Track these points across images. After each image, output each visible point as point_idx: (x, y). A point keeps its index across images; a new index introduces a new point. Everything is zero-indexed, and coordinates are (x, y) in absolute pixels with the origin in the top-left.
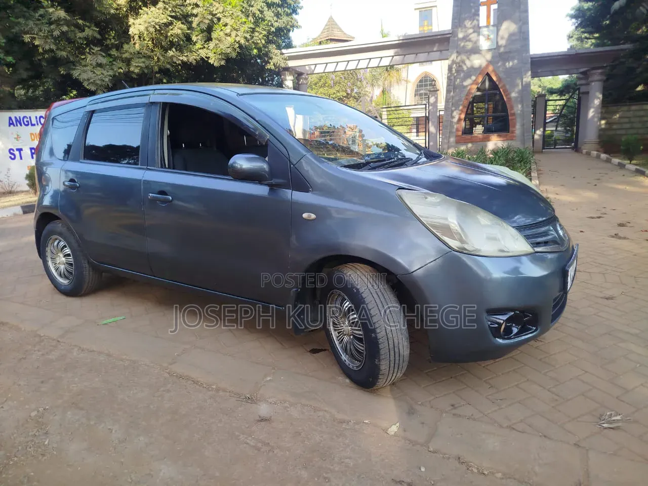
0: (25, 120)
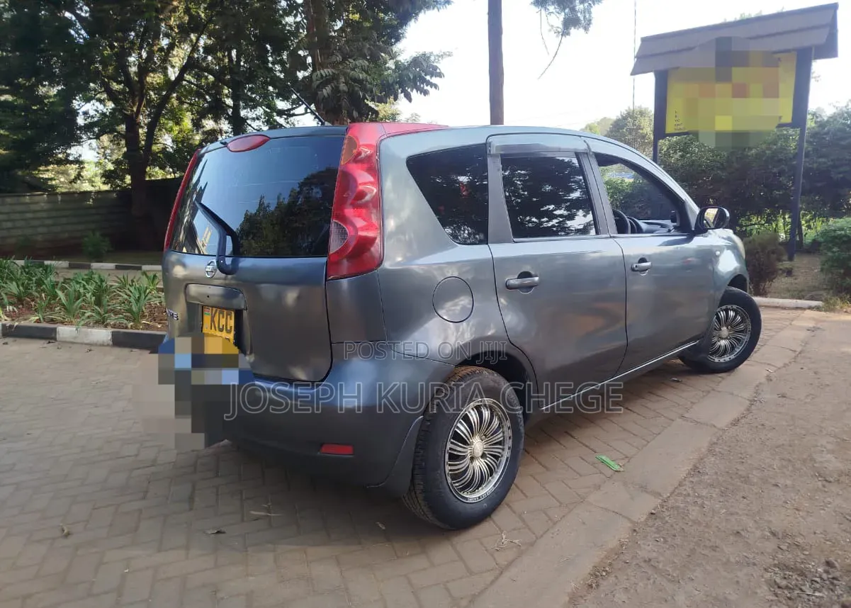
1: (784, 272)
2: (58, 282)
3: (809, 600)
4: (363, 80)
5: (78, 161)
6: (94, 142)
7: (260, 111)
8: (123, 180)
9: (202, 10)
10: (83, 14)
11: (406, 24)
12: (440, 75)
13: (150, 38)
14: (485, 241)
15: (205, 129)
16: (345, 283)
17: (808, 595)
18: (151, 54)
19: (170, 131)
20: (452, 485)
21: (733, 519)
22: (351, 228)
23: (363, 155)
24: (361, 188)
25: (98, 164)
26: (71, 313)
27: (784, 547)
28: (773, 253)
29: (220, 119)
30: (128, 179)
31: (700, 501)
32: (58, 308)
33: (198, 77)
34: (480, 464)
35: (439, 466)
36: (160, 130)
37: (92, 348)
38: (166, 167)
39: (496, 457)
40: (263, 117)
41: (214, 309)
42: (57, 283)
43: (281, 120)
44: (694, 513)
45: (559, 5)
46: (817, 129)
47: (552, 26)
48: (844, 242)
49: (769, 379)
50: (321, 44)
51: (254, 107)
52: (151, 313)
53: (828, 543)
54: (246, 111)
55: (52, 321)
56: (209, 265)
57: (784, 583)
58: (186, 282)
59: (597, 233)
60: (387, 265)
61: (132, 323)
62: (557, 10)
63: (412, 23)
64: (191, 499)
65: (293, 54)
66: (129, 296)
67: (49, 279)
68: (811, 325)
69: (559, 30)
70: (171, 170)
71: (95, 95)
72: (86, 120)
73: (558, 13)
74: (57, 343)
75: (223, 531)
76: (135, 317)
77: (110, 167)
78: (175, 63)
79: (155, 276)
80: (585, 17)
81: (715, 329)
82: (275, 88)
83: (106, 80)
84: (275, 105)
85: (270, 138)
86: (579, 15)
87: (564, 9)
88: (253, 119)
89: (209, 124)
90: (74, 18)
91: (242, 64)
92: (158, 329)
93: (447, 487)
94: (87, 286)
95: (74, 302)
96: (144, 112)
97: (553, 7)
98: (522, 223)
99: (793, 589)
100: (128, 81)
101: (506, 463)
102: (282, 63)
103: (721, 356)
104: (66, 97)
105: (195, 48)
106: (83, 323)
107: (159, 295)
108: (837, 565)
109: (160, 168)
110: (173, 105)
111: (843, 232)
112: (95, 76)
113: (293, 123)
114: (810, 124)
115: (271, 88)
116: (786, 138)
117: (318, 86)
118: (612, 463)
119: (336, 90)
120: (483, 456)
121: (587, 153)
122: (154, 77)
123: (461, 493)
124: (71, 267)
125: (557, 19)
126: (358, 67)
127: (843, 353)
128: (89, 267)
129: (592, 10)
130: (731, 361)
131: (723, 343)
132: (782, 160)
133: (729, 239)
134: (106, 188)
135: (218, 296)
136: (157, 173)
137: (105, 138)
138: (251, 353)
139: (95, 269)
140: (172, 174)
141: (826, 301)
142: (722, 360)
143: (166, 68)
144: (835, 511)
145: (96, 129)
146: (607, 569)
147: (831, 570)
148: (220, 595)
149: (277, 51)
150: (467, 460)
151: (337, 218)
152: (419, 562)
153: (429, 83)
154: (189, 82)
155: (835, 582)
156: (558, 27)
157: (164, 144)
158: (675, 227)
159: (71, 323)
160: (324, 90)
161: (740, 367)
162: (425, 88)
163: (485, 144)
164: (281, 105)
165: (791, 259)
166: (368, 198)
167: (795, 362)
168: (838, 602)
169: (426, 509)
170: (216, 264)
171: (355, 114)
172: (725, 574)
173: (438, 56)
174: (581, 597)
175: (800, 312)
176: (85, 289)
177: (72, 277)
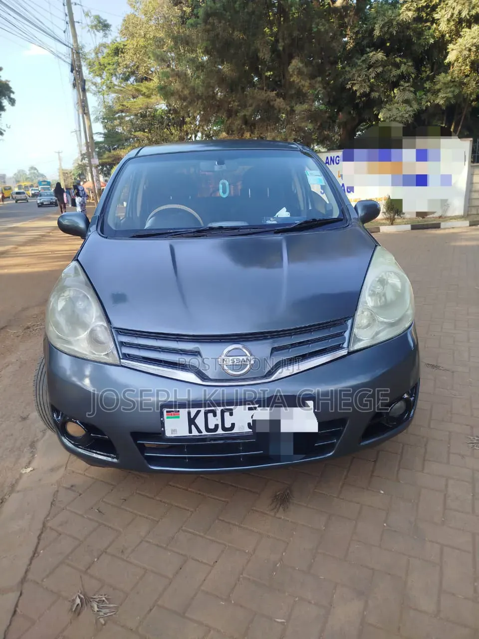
0: (338, 159)
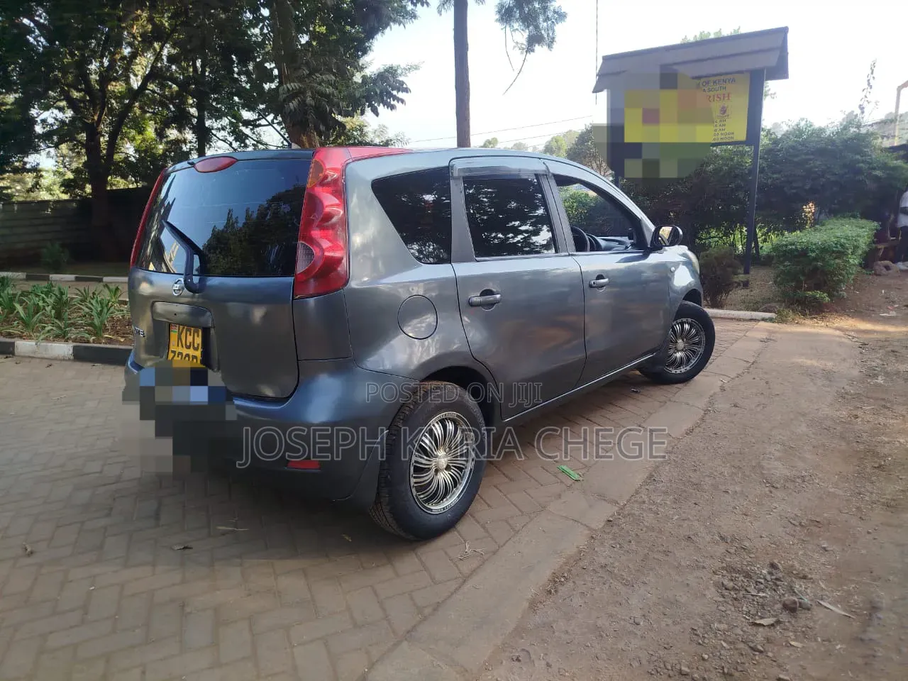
1: (739, 284)
2: (16, 294)
3: (754, 600)
4: (329, 95)
5: (36, 170)
6: (52, 151)
7: (225, 121)
8: (83, 188)
9: (166, 19)
10: (42, 21)
11: (373, 38)
12: (407, 90)
13: (112, 46)
14: (448, 261)
15: (169, 139)
16: (312, 301)
17: (752, 595)
18: (112, 62)
19: (133, 140)
20: (417, 498)
21: (685, 524)
22: (318, 250)
23: (329, 179)
24: (327, 210)
25: (56, 173)
26: (29, 328)
27: (732, 551)
28: (729, 266)
29: (185, 129)
30: (88, 188)
31: (654, 508)
32: (16, 322)
33: (162, 86)
34: (444, 476)
35: (404, 478)
36: (122, 139)
37: (53, 362)
38: (128, 177)
39: (461, 469)
40: (228, 127)
41: (181, 327)
42: (14, 295)
43: (247, 131)
44: (649, 519)
45: (523, 22)
46: (771, 146)
47: (517, 43)
48: (795, 256)
49: (723, 389)
50: (288, 56)
51: (218, 118)
52: (113, 327)
53: (773, 546)
54: (210, 121)
55: (10, 335)
56: (176, 283)
57: (731, 584)
58: (152, 300)
59: (556, 252)
60: (353, 284)
61: (93, 338)
62: (522, 27)
63: (379, 36)
64: (157, 516)
65: (259, 66)
66: (90, 308)
67: (6, 292)
68: (764, 336)
69: (524, 46)
70: (133, 179)
71: (55, 103)
72: (44, 128)
73: (523, 30)
74: (15, 358)
75: (189, 546)
76: (97, 331)
77: (70, 175)
78: (138, 71)
79: (117, 289)
80: (548, 34)
81: (672, 342)
82: (240, 99)
83: (66, 88)
84: (240, 115)
85: (238, 160)
86: (543, 32)
87: (528, 27)
88: (219, 129)
89: (173, 134)
90: (32, 25)
91: (207, 74)
92: (120, 343)
93: (412, 498)
94: (47, 300)
95: (33, 316)
96: (106, 121)
97: (518, 24)
98: (487, 240)
99: (739, 591)
100: (89, 90)
101: (470, 474)
102: (248, 73)
103: (676, 368)
104: (24, 105)
105: (158, 57)
106: (43, 337)
107: (121, 309)
108: (780, 567)
109: (122, 178)
110: (135, 114)
111: (794, 247)
112: (54, 84)
113: (259, 134)
114: (764, 141)
115: (236, 99)
116: (743, 154)
117: (284, 100)
118: (572, 472)
119: (303, 103)
120: (448, 468)
121: (546, 175)
122: (116, 86)
123: (426, 505)
124: (29, 278)
125: (522, 36)
126: (325, 82)
127: (793, 363)
128: (47, 279)
129: (555, 28)
130: (687, 372)
131: (679, 355)
132: (738, 175)
133: (684, 255)
134: (65, 197)
135: (186, 313)
136: (119, 183)
137: (64, 147)
138: (219, 369)
139: (54, 281)
140: (135, 184)
141: (779, 313)
142: (678, 372)
143: (129, 78)
144: (780, 516)
145: (55, 138)
146: (566, 575)
147: (774, 571)
148: (188, 610)
149: (243, 62)
150: (432, 472)
151: (304, 239)
152: (386, 572)
153: (395, 98)
154: (154, 92)
155: (778, 583)
156: (522, 44)
157: (126, 154)
158: (632, 245)
159: (30, 338)
160: (291, 104)
161: (695, 378)
162: (392, 102)
163: (448, 167)
164: (247, 115)
165: (747, 272)
166: (334, 220)
167: (748, 372)
168: (780, 602)
169: (390, 520)
170: (183, 283)
171: (322, 128)
172: (677, 577)
173: (405, 69)
174: (541, 602)
175: (753, 323)
176: (44, 302)
177: (30, 290)
